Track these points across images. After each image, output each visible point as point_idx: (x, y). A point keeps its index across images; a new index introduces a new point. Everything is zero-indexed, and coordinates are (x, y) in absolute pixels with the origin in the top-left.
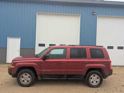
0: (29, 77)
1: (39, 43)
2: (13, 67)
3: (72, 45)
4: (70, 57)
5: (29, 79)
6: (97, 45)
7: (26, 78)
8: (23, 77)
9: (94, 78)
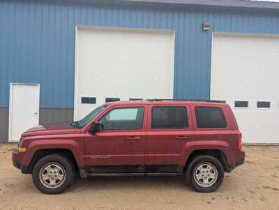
0: (60, 172)
1: (83, 96)
2: (24, 150)
3: (156, 100)
4: (152, 127)
5: (60, 177)
6: (211, 99)
7: (54, 174)
8: (46, 172)
9: (204, 172)
